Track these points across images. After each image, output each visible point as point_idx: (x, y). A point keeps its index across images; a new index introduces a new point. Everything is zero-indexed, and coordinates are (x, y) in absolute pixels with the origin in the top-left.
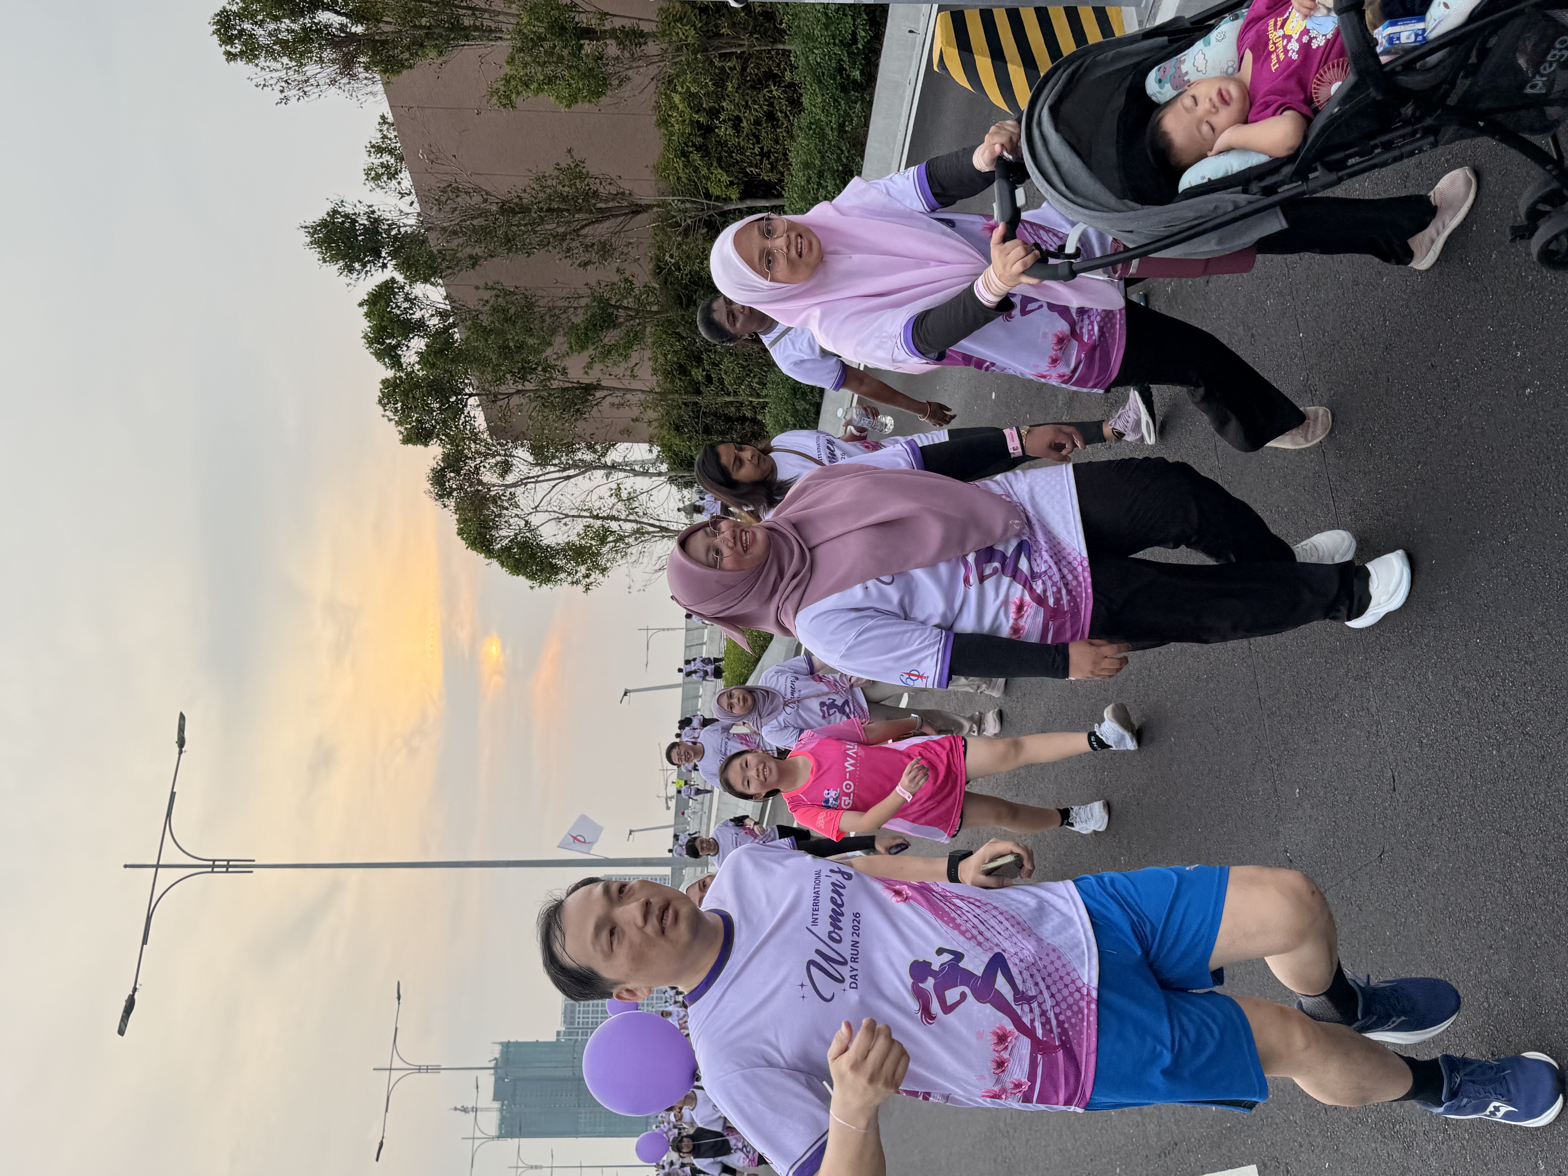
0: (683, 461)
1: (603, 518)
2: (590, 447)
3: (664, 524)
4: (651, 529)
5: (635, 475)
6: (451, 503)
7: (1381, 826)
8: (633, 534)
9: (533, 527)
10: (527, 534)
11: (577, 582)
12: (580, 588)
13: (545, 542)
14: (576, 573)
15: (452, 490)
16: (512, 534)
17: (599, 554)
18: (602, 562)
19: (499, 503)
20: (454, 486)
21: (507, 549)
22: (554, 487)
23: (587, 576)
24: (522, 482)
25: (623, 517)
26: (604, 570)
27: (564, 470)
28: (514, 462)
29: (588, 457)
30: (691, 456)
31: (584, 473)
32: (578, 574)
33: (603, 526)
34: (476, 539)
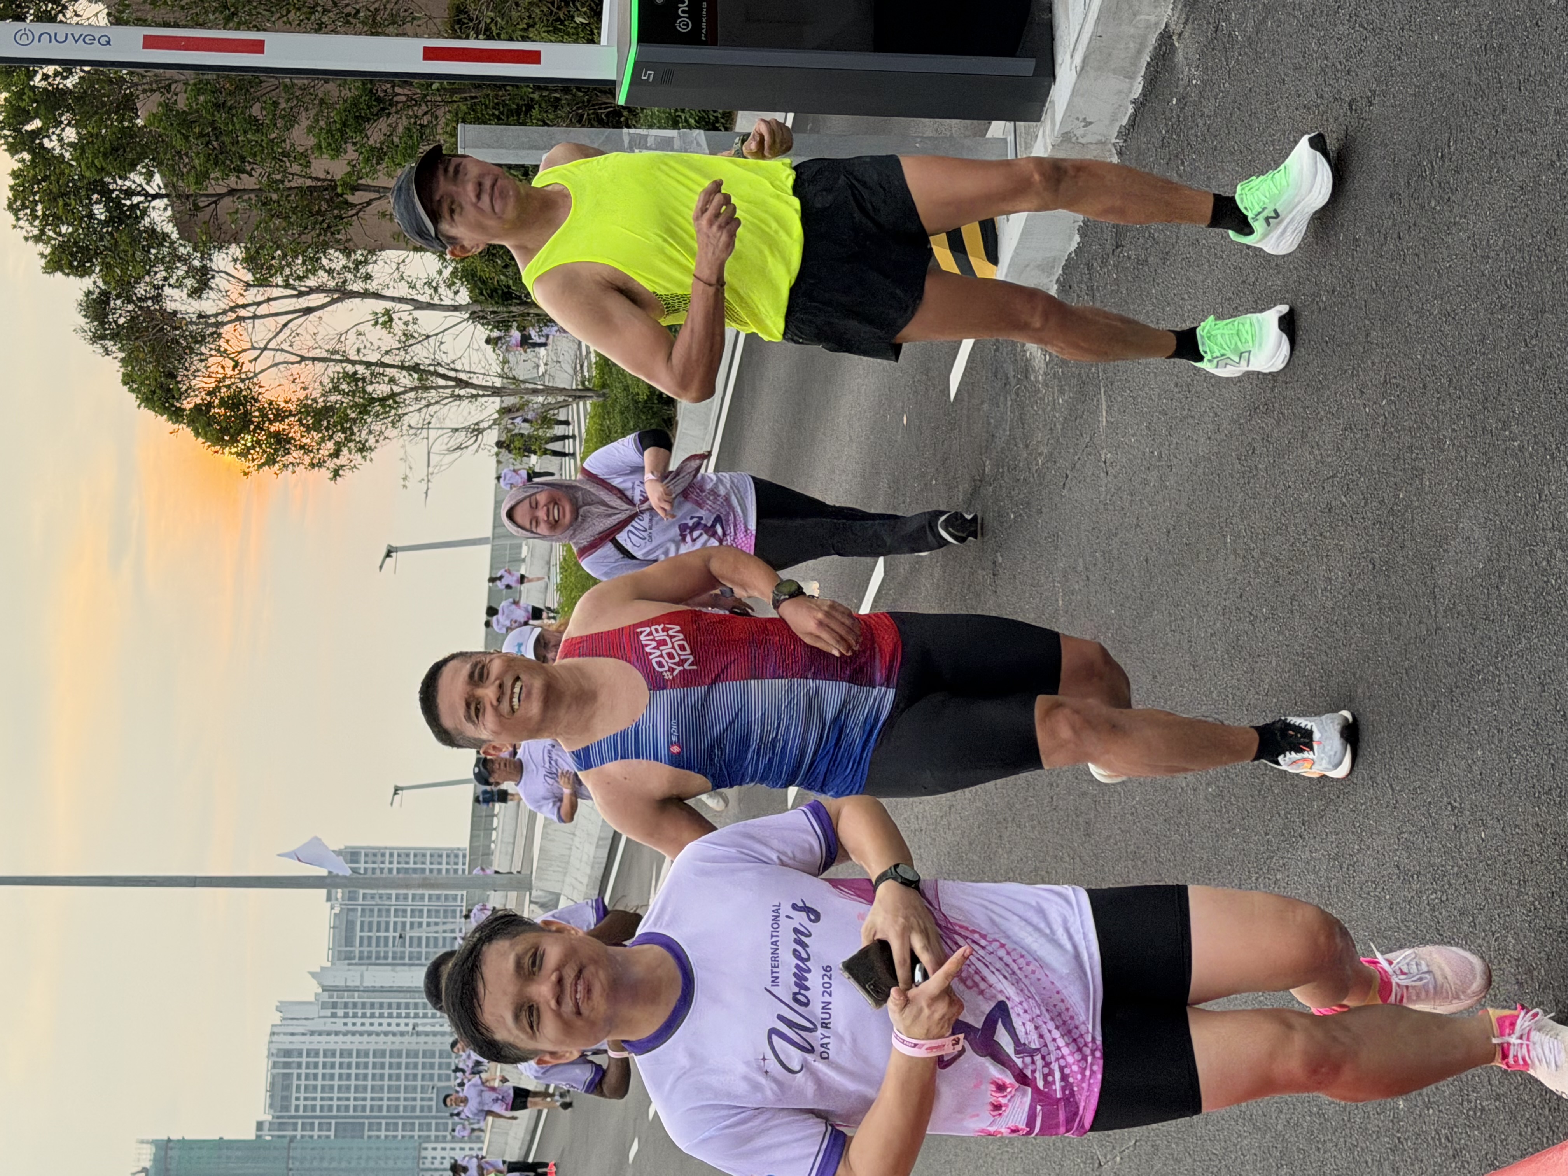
0: (495, 290)
3: (463, 376)
4: (441, 382)
5: (416, 309)
6: (117, 347)
8: (412, 389)
9: (247, 373)
10: (238, 384)
11: (320, 464)
12: (326, 474)
13: (268, 396)
14: (319, 449)
15: (118, 327)
16: (213, 383)
18: (362, 435)
20: (121, 321)
21: (205, 409)
22: (285, 325)
23: (337, 456)
26: (363, 447)
27: (301, 294)
30: (509, 287)
31: (333, 302)
32: (322, 452)
34: (154, 392)
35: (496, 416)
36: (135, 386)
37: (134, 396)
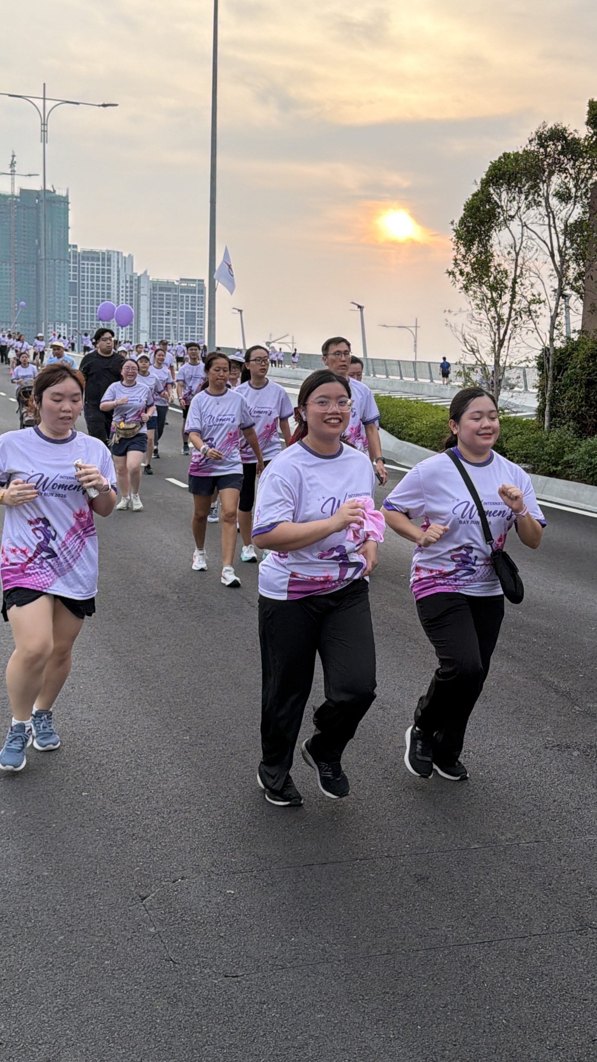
0: (563, 361)
1: (513, 288)
2: (580, 276)
3: (506, 343)
4: (502, 332)
5: (552, 317)
6: (533, 147)
7: (196, 963)
8: (498, 315)
9: (508, 222)
10: (502, 218)
11: (456, 264)
12: (451, 267)
13: (494, 234)
14: (465, 263)
15: (545, 147)
16: (503, 204)
17: (481, 284)
18: (474, 287)
19: (532, 191)
20: (549, 149)
21: (488, 199)
22: (545, 242)
23: (462, 273)
24: (550, 213)
25: (514, 306)
26: (466, 288)
27: (560, 251)
28: (569, 205)
29: (571, 274)
30: (566, 369)
31: (556, 269)
32: (463, 265)
33: (506, 287)
34: (500, 170)
35: (483, 362)
36: (503, 160)
37: (497, 159)
